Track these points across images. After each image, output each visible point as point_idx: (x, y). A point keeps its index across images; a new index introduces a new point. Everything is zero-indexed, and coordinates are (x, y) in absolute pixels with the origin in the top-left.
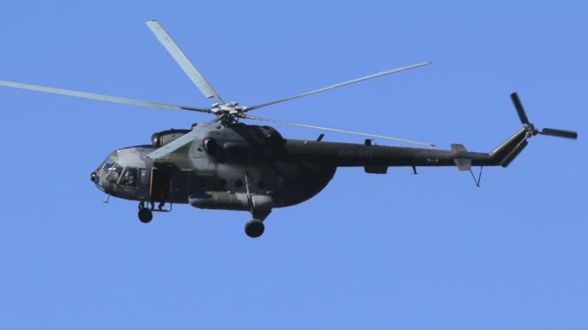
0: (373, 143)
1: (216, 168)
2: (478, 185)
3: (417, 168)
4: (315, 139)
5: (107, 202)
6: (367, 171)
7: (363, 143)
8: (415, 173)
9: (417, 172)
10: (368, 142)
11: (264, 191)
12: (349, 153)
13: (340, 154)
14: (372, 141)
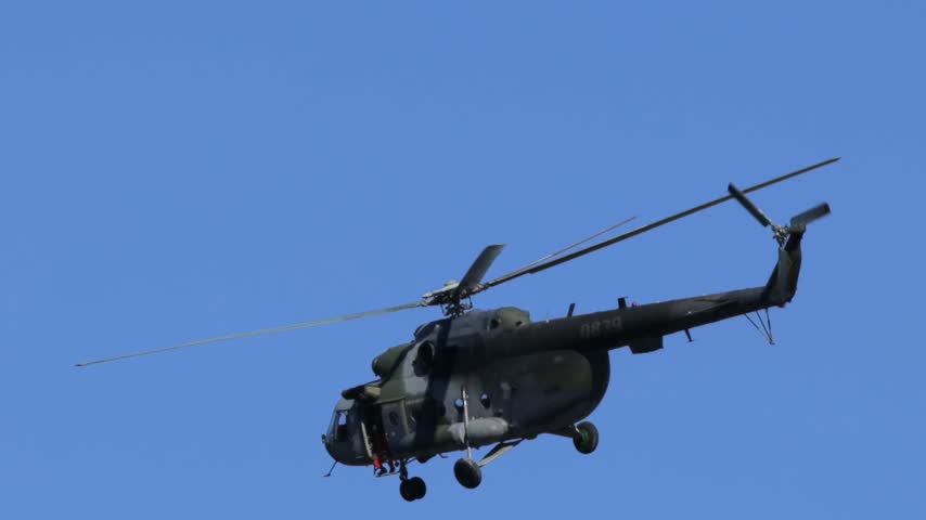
0: (629, 304)
2: (771, 342)
3: (691, 331)
4: (564, 315)
6: (635, 350)
7: (616, 306)
8: (690, 340)
10: (621, 302)
11: (491, 410)
12: (593, 327)
13: (582, 330)
14: (626, 300)
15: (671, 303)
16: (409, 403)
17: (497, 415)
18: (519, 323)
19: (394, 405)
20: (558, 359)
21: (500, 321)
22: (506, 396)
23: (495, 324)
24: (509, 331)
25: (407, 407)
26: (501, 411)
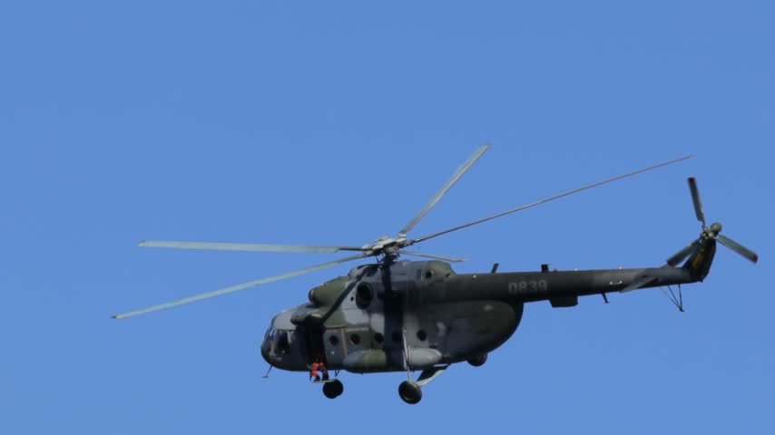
0: (551, 269)
1: (370, 320)
2: (681, 310)
3: (607, 294)
5: (266, 377)
6: (554, 305)
7: (540, 270)
8: (607, 302)
9: (608, 300)
10: (545, 267)
11: (426, 343)
12: (520, 285)
13: (510, 287)
14: (549, 267)
15: (591, 272)
16: (349, 330)
17: (433, 347)
18: (448, 275)
19: (335, 331)
20: (488, 307)
21: (432, 272)
22: (441, 334)
23: (429, 275)
24: (441, 281)
25: (346, 334)
26: (436, 344)
